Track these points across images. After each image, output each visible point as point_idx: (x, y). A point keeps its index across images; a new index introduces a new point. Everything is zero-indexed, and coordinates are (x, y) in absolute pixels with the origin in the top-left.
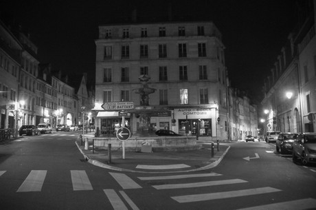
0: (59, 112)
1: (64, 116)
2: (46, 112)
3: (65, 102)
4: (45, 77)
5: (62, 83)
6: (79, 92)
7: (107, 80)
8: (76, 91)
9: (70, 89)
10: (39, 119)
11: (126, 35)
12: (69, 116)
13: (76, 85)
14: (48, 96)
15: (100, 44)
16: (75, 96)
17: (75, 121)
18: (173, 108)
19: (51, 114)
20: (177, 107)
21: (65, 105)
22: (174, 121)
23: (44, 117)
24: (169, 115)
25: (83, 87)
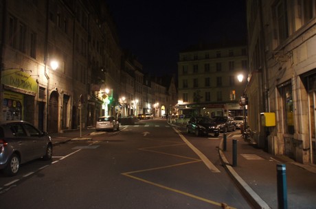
0: (156, 105)
1: (160, 107)
2: (149, 106)
3: (160, 98)
4: (147, 82)
5: (158, 85)
6: (170, 90)
7: (185, 86)
8: (167, 90)
9: (163, 88)
10: (145, 110)
11: (196, 58)
12: (163, 107)
13: (167, 85)
14: (149, 95)
15: (181, 64)
16: (167, 93)
17: (167, 111)
18: (225, 103)
19: (152, 107)
20: (228, 102)
21: (160, 100)
22: (226, 111)
23: (148, 109)
24: (223, 107)
25: (172, 85)
